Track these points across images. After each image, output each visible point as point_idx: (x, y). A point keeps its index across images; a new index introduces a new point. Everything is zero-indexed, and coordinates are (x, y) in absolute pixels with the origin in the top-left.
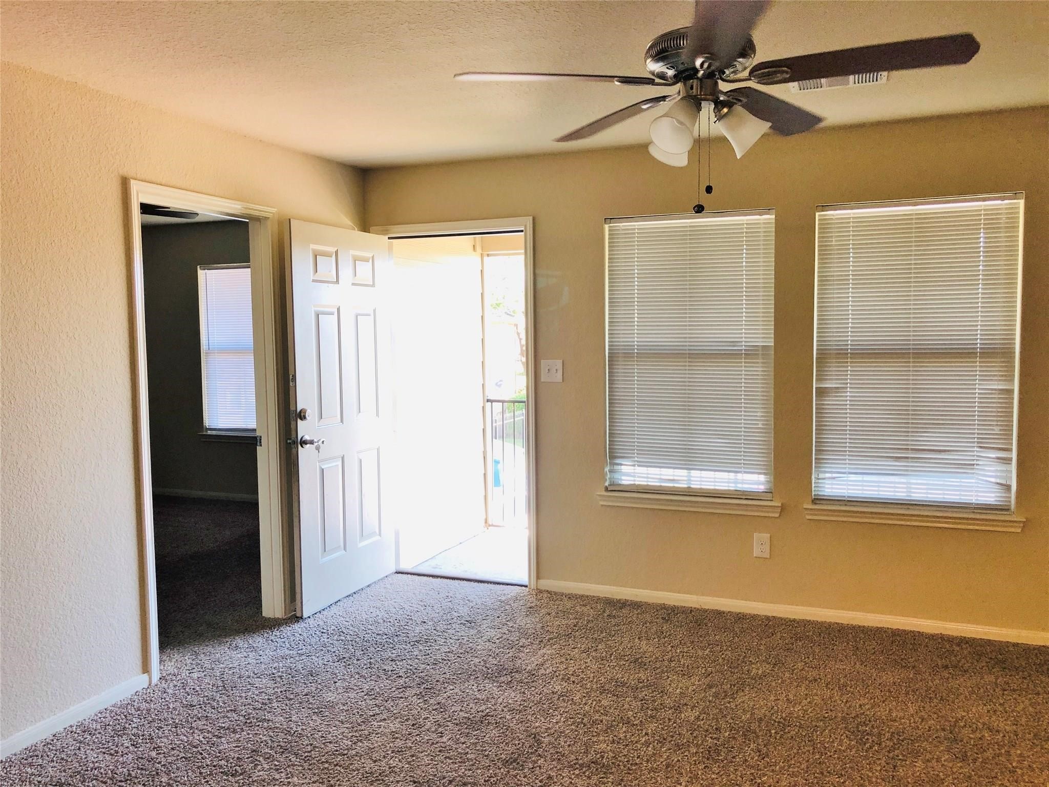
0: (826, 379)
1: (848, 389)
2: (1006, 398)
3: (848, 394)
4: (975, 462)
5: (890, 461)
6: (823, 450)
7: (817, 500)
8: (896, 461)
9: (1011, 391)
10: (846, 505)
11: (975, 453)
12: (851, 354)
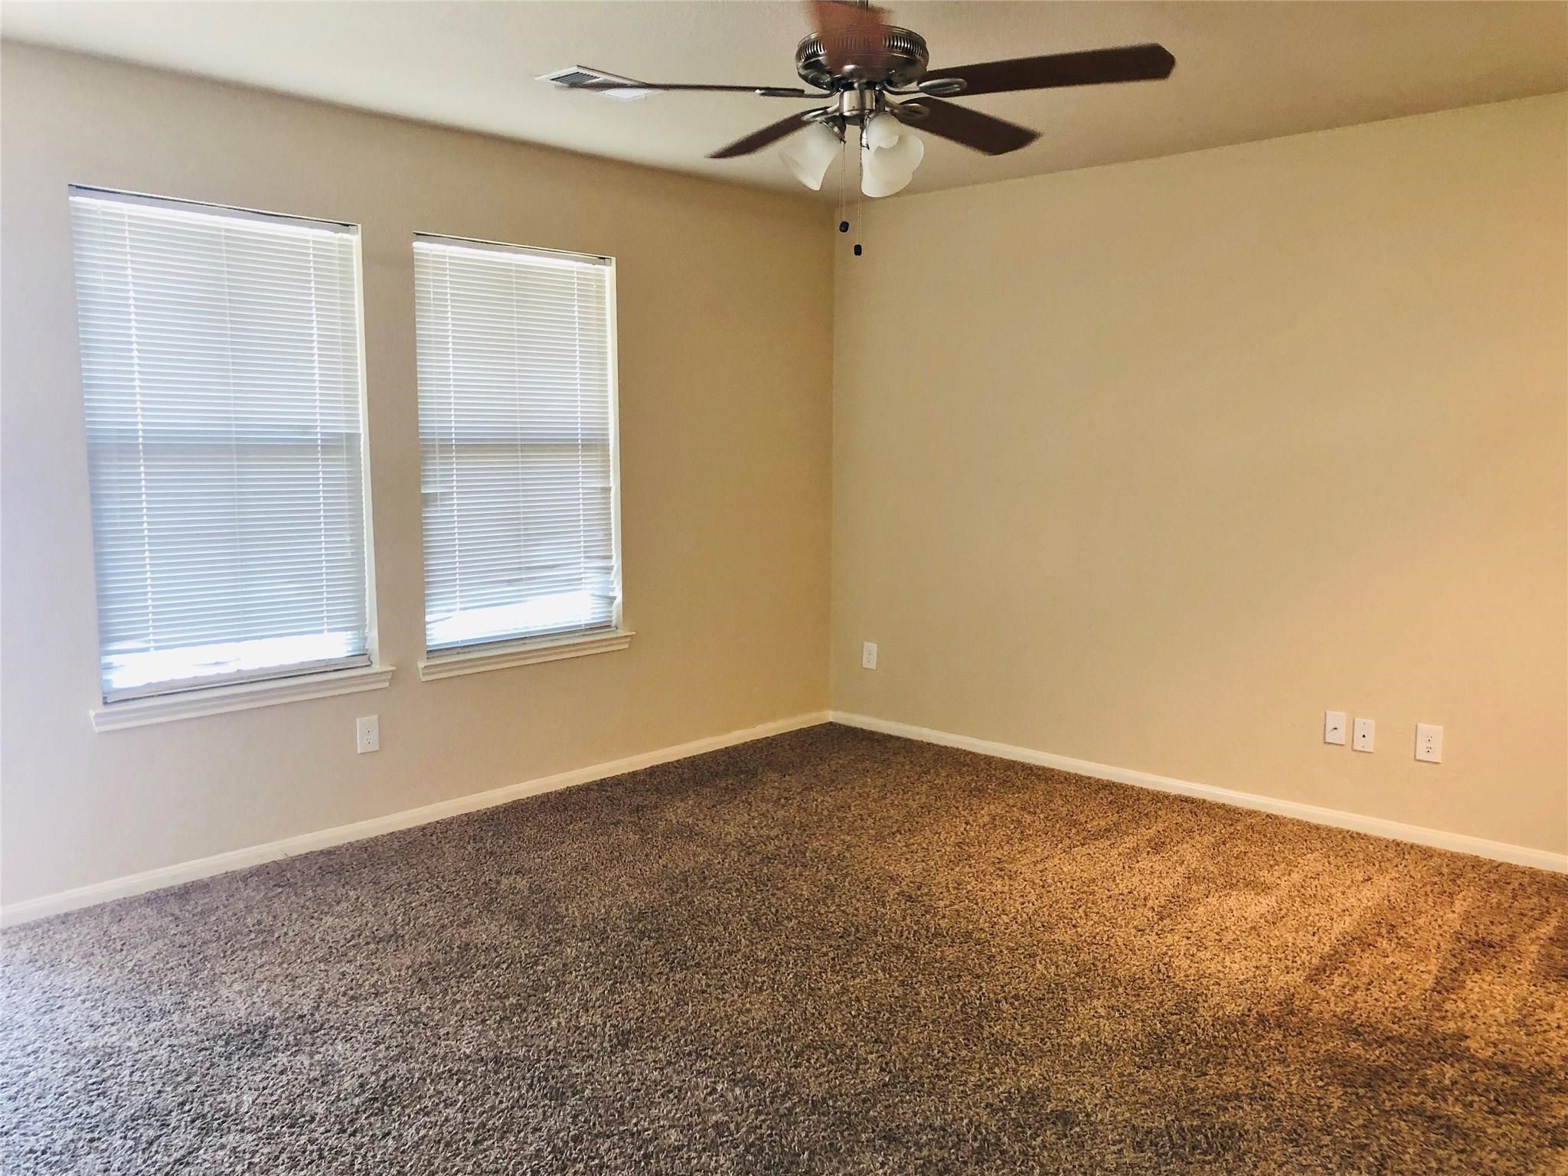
0: (427, 482)
1: (455, 495)
2: (603, 498)
3: (455, 501)
4: (583, 576)
5: (505, 586)
6: (433, 582)
7: (431, 653)
8: (509, 585)
9: (607, 490)
10: (458, 653)
11: (582, 565)
12: (456, 446)
